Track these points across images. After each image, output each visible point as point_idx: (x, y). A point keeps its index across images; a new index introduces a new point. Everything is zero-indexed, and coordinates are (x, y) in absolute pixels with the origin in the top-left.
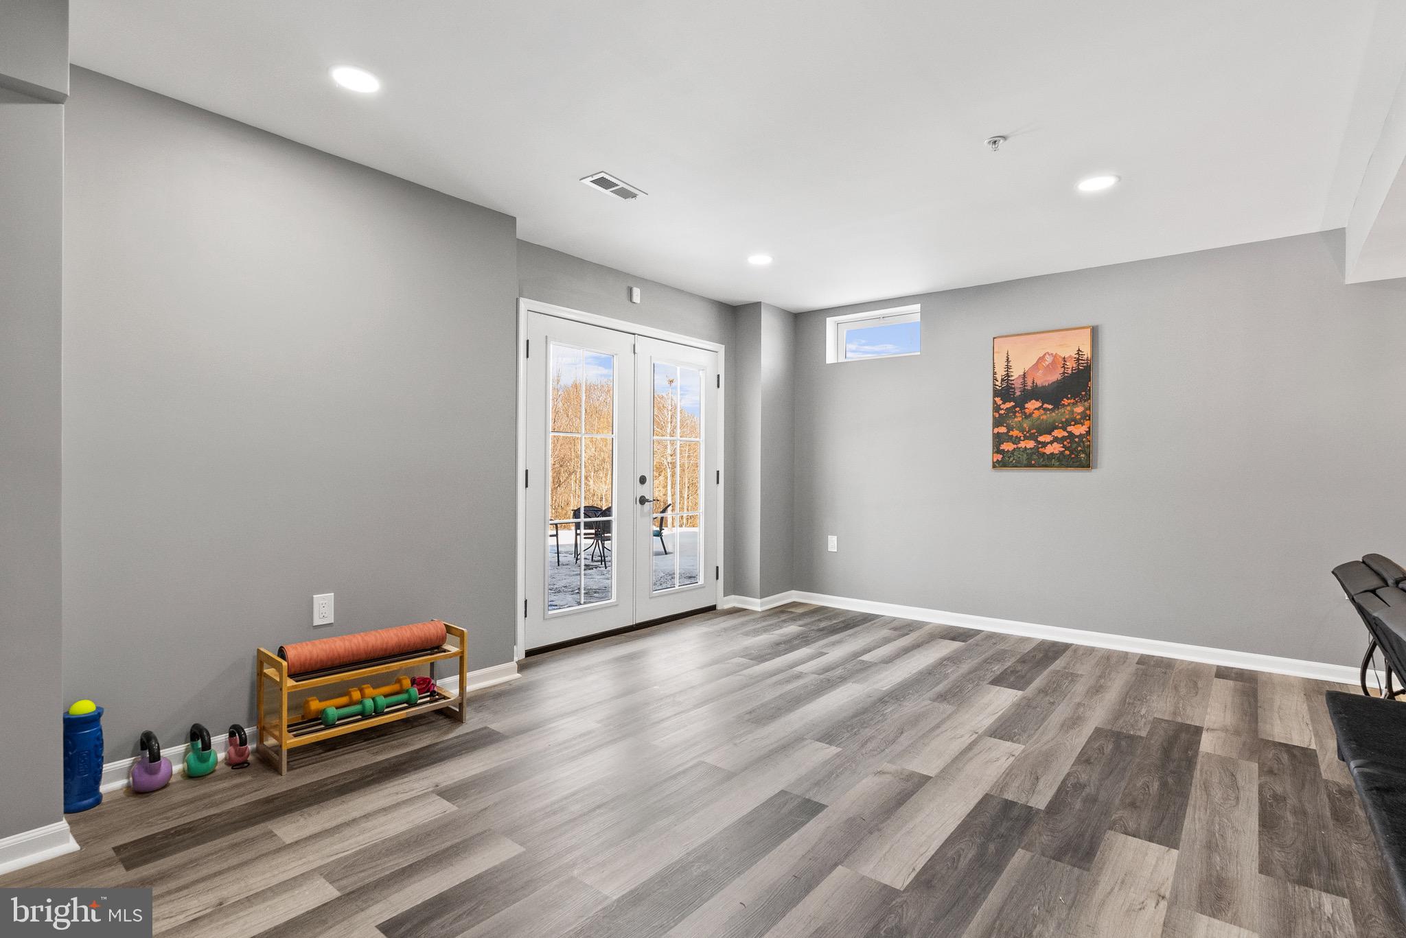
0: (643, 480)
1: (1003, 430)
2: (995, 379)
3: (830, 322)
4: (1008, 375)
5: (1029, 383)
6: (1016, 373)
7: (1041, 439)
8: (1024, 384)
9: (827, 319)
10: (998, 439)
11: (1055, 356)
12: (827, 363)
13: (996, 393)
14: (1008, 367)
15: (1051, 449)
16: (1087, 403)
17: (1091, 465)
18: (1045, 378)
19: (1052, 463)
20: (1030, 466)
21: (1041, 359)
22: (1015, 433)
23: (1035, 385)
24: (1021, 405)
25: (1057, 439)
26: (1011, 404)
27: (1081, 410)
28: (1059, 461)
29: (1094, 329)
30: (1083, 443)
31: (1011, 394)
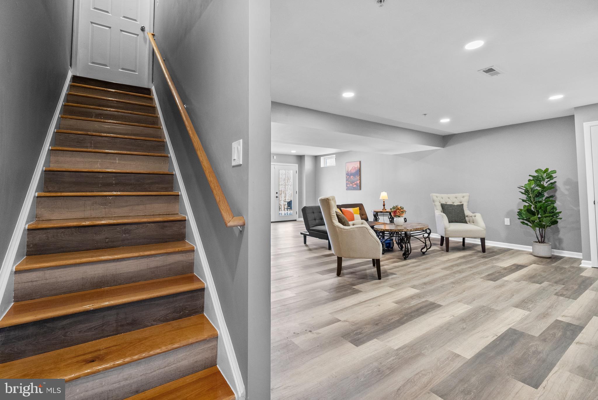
0: (277, 193)
1: (347, 182)
2: (346, 172)
3: (322, 158)
4: (348, 171)
5: (351, 172)
7: (353, 184)
8: (350, 172)
9: (321, 157)
10: (347, 184)
11: (354, 167)
12: (321, 167)
13: (346, 174)
14: (348, 169)
15: (355, 186)
16: (359, 177)
17: (360, 189)
18: (354, 171)
19: (354, 189)
20: (351, 189)
21: (353, 167)
22: (349, 183)
23: (352, 173)
24: (350, 177)
25: (355, 184)
26: (348, 177)
27: (358, 178)
28: (356, 188)
29: (360, 162)
30: (359, 185)
31: (348, 175)
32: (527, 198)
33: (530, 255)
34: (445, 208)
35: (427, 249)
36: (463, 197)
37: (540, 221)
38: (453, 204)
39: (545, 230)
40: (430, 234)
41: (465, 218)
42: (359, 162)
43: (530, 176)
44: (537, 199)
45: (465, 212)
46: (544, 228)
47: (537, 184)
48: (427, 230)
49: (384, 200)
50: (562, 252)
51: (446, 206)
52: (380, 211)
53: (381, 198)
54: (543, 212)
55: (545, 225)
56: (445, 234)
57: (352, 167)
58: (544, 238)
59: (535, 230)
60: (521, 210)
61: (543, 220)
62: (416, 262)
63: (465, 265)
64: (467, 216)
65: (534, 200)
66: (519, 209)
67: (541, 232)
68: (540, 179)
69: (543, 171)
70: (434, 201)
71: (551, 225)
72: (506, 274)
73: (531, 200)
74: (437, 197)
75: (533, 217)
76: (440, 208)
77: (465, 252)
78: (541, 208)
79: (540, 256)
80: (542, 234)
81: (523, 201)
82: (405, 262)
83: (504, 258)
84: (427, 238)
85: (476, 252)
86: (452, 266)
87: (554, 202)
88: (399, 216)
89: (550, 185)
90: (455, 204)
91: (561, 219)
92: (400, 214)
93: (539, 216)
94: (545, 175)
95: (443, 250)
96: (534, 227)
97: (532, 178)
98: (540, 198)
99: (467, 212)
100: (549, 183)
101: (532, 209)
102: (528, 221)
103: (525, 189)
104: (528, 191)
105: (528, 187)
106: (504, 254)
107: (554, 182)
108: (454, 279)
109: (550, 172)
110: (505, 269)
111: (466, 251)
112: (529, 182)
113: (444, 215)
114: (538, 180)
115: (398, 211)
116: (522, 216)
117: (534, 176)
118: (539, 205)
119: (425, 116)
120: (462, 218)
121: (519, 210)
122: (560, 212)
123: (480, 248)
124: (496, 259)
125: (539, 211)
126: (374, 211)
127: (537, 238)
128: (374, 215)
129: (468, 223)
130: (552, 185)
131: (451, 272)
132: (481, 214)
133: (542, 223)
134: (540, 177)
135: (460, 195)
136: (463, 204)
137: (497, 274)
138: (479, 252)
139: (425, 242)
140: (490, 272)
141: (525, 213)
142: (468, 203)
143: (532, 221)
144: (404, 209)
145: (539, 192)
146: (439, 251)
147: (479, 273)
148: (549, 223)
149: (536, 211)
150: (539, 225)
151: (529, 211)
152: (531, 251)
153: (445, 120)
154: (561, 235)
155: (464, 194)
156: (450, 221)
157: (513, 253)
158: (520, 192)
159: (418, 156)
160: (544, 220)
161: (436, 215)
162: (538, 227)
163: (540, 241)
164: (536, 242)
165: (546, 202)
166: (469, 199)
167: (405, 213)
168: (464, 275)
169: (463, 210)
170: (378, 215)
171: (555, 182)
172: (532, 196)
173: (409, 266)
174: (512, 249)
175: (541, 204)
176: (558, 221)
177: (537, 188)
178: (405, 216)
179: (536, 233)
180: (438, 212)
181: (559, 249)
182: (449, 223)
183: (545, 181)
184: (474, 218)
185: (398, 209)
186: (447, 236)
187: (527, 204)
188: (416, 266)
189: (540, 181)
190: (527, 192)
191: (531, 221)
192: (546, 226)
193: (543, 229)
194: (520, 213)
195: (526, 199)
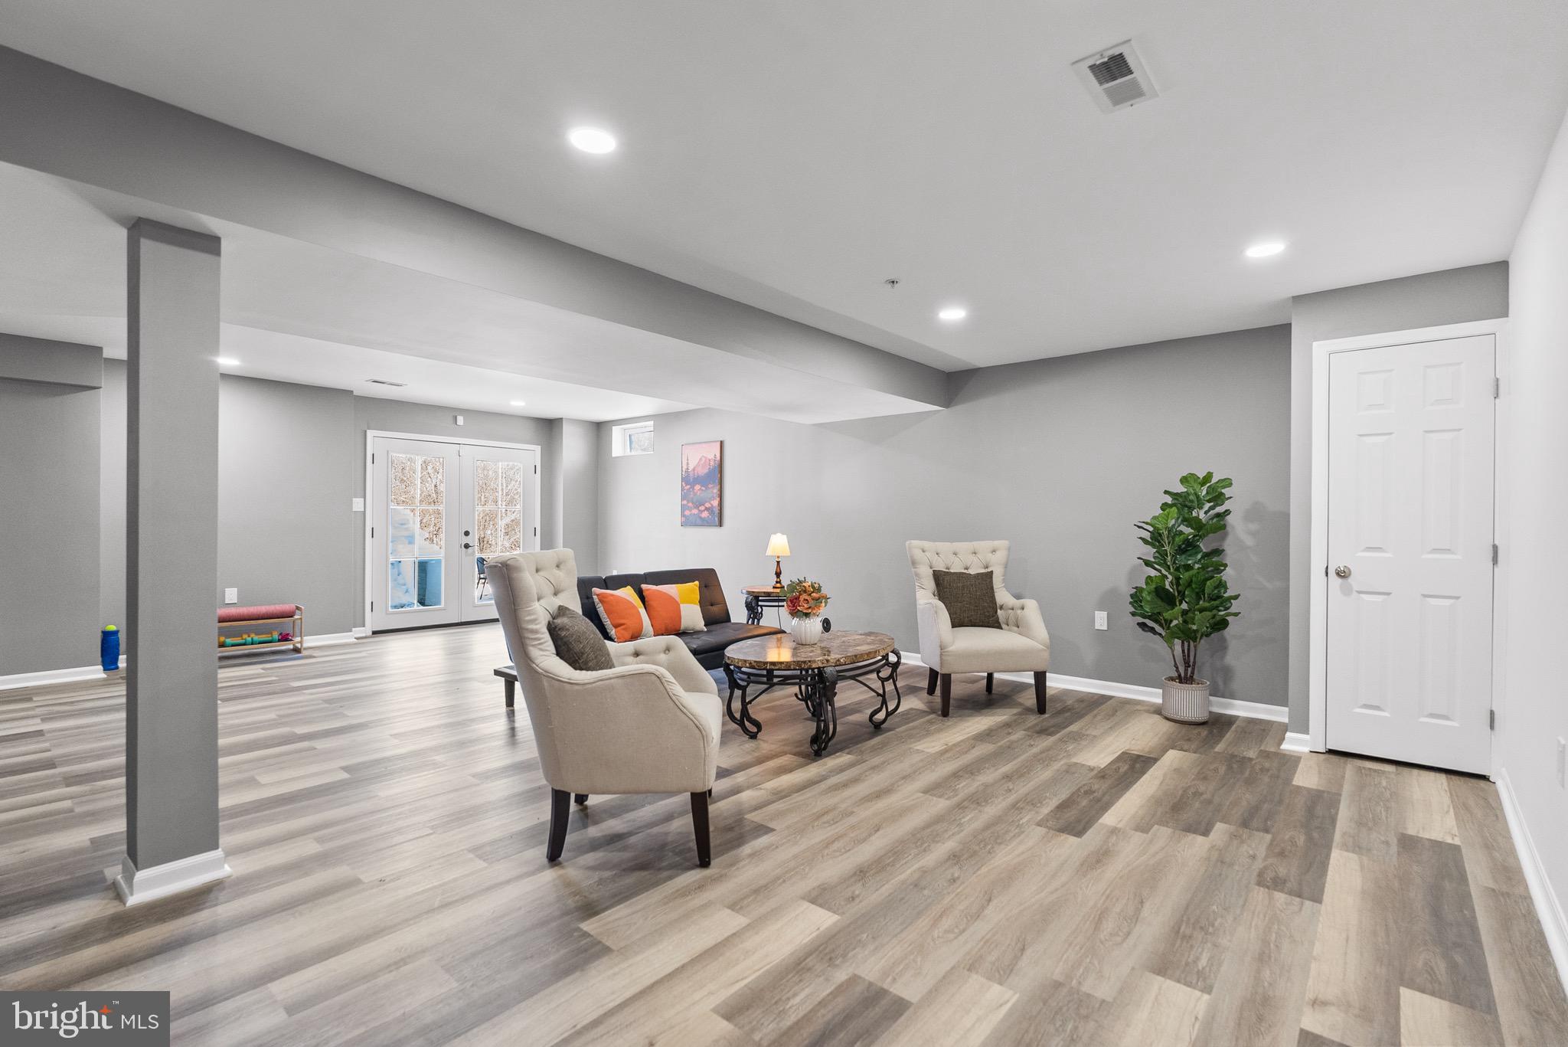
0: (467, 533)
1: (685, 502)
2: (682, 471)
3: (616, 432)
4: (688, 469)
5: (696, 473)
6: (691, 468)
7: (700, 508)
8: (694, 474)
10: (683, 508)
11: (706, 458)
12: (613, 455)
13: (683, 478)
14: (688, 464)
15: (705, 514)
16: (718, 487)
17: (721, 525)
18: (703, 471)
19: (704, 523)
20: (696, 525)
21: (701, 459)
22: (690, 504)
23: (698, 476)
24: (693, 487)
25: (706, 509)
26: (688, 487)
27: (716, 491)
28: (708, 523)
29: (722, 442)
30: (717, 511)
31: (689, 480)
32: (1157, 555)
33: (1157, 717)
34: (946, 585)
35: (888, 714)
36: (994, 551)
37: (1185, 622)
38: (966, 571)
39: (1195, 647)
40: (897, 668)
41: (996, 612)
42: (719, 444)
43: (1166, 492)
44: (1181, 560)
45: (996, 594)
46: (1195, 640)
47: (1184, 517)
48: (890, 654)
49: (778, 557)
50: (1230, 704)
51: (947, 578)
52: (764, 592)
53: (769, 552)
54: (1194, 596)
55: (1196, 631)
56: (942, 665)
57: (699, 458)
58: (1193, 669)
59: (1171, 648)
60: (1139, 590)
61: (1193, 619)
62: (852, 765)
63: (992, 769)
64: (1001, 608)
65: (1174, 563)
66: (1136, 588)
67: (1186, 651)
68: (1192, 501)
69: (1199, 481)
70: (914, 563)
71: (1211, 634)
72: (1107, 798)
73: (1165, 560)
74: (924, 551)
75: (1170, 612)
76: (931, 584)
77: (993, 715)
78: (1189, 584)
79: (1182, 719)
80: (1189, 656)
81: (1147, 563)
82: (814, 769)
83: (1094, 733)
84: (887, 679)
85: (1020, 714)
86: (956, 775)
87: (1220, 567)
88: (807, 615)
89: (1215, 520)
90: (972, 572)
91: (1236, 614)
92: (810, 608)
93: (1184, 606)
94: (1204, 492)
95: (933, 712)
96: (1168, 640)
97: (1169, 500)
98: (1190, 556)
99: (1002, 596)
100: (1212, 512)
101: (1168, 587)
102: (1156, 621)
103: (1151, 529)
104: (1160, 535)
105: (1160, 526)
106: (1092, 714)
107: (1223, 510)
108: (958, 837)
109: (1217, 482)
110: (1102, 775)
111: (995, 711)
112: (1162, 509)
113: (941, 605)
114: (1186, 506)
115: (804, 596)
116: (1141, 606)
117: (1177, 494)
118: (1185, 576)
119: (893, 287)
120: (988, 612)
121: (1135, 590)
122: (1236, 597)
123: (1030, 699)
124: (1078, 737)
125: (1186, 593)
126: (749, 593)
127: (1175, 669)
128: (746, 602)
129: (1004, 626)
130: (1219, 521)
131: (948, 803)
132: (1037, 601)
133: (1190, 626)
134: (1192, 497)
135: (984, 545)
136: (992, 572)
137: (1084, 803)
138: (1028, 710)
139: (881, 692)
140: (1063, 795)
141: (1149, 599)
142: (1006, 567)
143: (1165, 620)
144: (824, 591)
145: (1188, 540)
146: (923, 713)
147: (1031, 801)
148: (1207, 627)
149: (1176, 594)
150: (1183, 632)
151: (1160, 593)
152: (1159, 701)
153: (953, 314)
154: (1230, 659)
155: (997, 543)
156: (956, 623)
157: (1114, 712)
158: (1140, 538)
159: (877, 430)
160: (1196, 617)
161: (918, 606)
162: (1179, 638)
163: (1183, 675)
164: (1172, 679)
165: (1203, 568)
166: (1009, 555)
167: (826, 603)
168: (991, 811)
169: (992, 588)
170: (760, 603)
171: (1226, 511)
172: (1168, 550)
173: (823, 786)
174: (1111, 698)
175: (1191, 573)
176: (1228, 621)
177: (1183, 528)
178: (824, 612)
179: (1174, 656)
180: (926, 598)
181: (1223, 696)
182: (954, 626)
183: (1202, 508)
184: (1019, 612)
185: (805, 591)
186: (945, 671)
187: (1153, 573)
188: (845, 785)
189: (1191, 509)
190: (1155, 539)
191: (1163, 622)
192: (1199, 636)
193: (1192, 643)
194: (1136, 598)
195: (1154, 558)
